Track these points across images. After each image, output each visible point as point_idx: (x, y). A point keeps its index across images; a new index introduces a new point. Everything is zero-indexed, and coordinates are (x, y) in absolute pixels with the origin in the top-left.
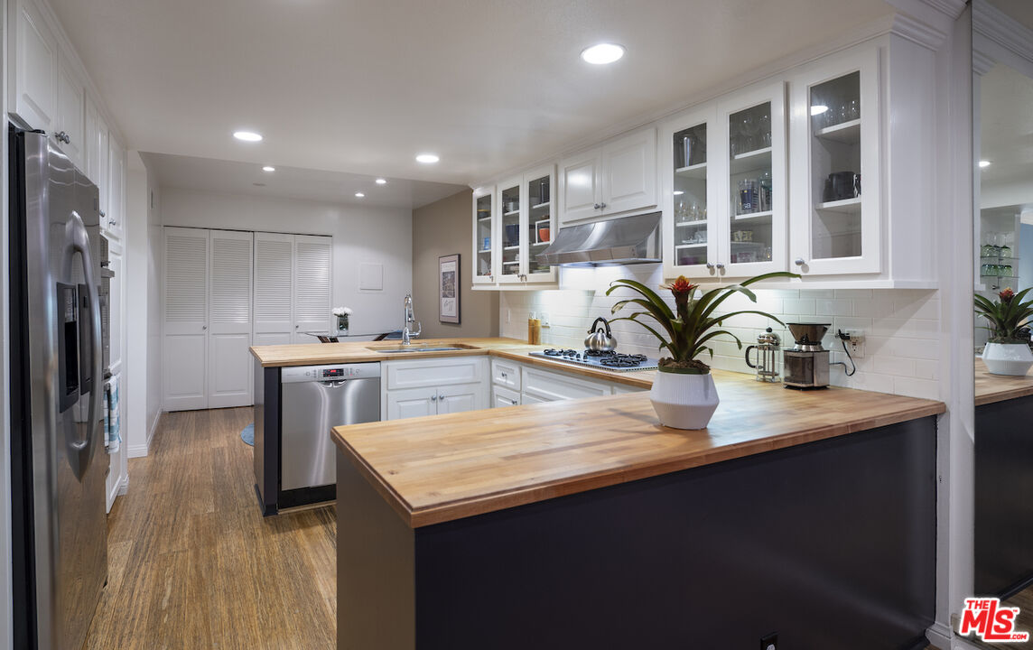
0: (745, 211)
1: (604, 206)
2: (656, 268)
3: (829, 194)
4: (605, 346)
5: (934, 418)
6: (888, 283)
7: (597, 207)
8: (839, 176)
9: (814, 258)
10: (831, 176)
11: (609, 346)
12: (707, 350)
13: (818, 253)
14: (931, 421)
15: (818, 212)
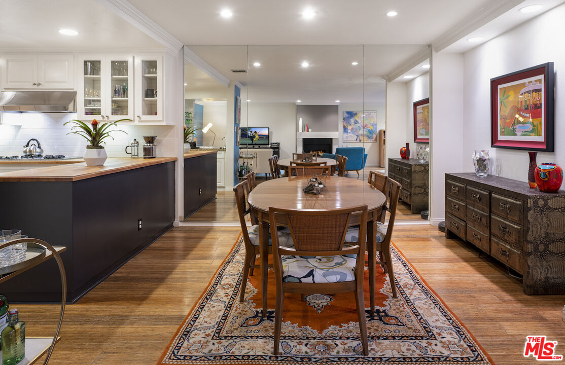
0: (116, 97)
1: (39, 84)
2: (66, 115)
3: (147, 96)
4: (38, 152)
5: (175, 162)
6: (164, 123)
7: (35, 84)
8: (150, 90)
9: (143, 115)
10: (147, 89)
11: (40, 153)
12: (103, 143)
13: (144, 114)
14: (174, 162)
15: (144, 100)
